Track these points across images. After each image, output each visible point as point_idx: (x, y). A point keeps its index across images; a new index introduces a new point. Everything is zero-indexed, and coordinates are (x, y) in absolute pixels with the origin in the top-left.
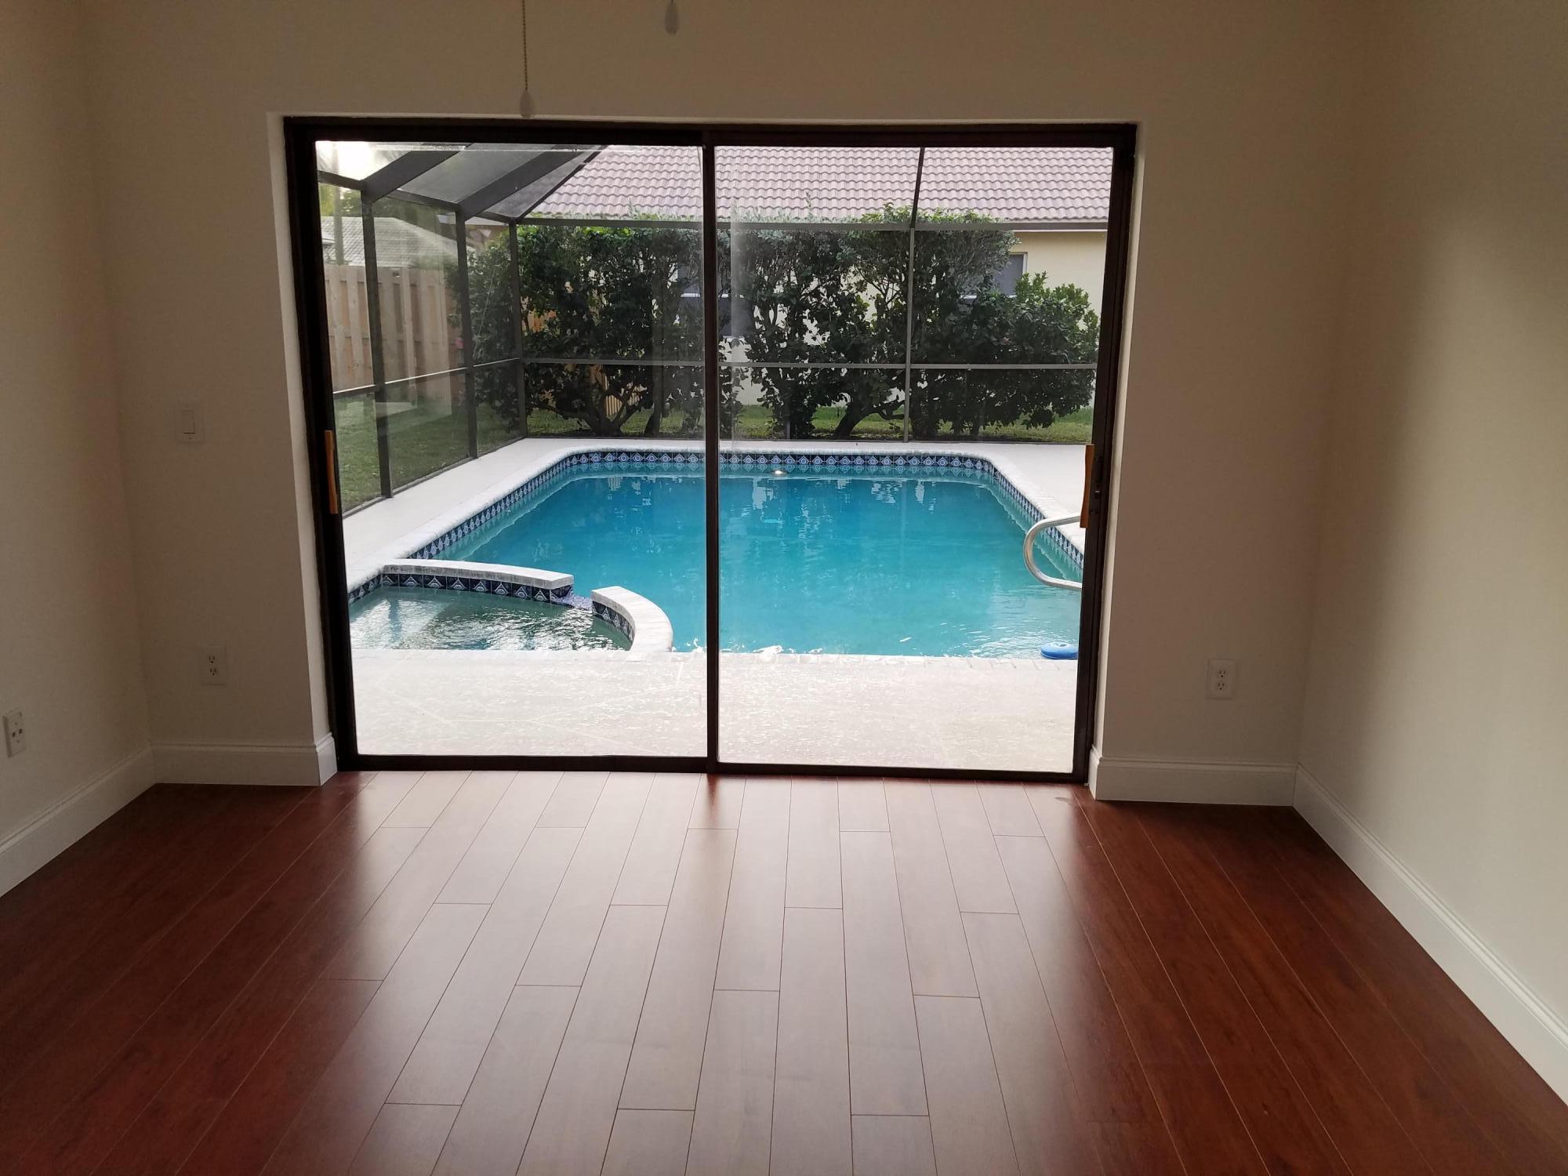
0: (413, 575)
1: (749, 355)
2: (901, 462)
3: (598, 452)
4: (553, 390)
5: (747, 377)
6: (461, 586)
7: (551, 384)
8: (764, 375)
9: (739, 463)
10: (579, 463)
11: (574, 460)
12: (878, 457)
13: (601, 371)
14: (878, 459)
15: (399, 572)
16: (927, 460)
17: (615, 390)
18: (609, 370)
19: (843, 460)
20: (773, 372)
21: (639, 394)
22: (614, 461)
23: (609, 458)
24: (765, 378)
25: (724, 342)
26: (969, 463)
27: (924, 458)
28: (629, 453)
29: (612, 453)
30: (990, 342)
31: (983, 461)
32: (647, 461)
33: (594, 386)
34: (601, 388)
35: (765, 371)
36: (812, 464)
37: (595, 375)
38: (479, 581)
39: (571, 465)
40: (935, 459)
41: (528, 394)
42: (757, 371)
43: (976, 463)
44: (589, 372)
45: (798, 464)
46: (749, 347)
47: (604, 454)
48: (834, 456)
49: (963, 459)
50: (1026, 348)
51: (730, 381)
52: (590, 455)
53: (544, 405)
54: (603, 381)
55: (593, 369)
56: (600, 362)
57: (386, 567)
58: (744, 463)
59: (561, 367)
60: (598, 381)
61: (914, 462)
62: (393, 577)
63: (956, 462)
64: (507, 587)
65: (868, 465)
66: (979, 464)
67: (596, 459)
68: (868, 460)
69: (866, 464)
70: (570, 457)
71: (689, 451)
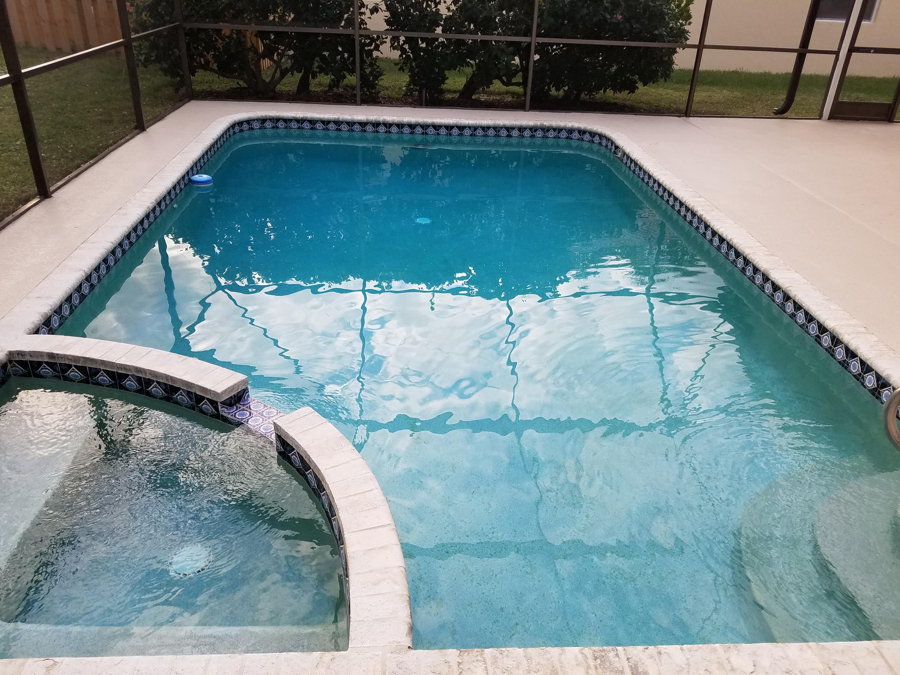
0: (46, 363)
1: (388, 22)
2: (527, 134)
3: (258, 120)
4: (213, 53)
5: (386, 42)
6: (106, 379)
7: (210, 46)
8: (401, 42)
9: (386, 132)
10: (242, 131)
11: (237, 128)
12: (509, 129)
13: (256, 36)
14: (508, 131)
15: (28, 358)
16: (550, 132)
17: (269, 53)
18: (263, 35)
19: (478, 131)
20: (408, 40)
21: (291, 57)
22: (273, 127)
23: (268, 124)
24: (403, 44)
25: (365, 9)
26: (587, 137)
27: (548, 131)
28: (286, 121)
29: (270, 120)
30: (605, 20)
31: (601, 136)
32: (302, 128)
33: (250, 49)
34: (256, 51)
35: (402, 38)
36: (450, 134)
37: (250, 40)
38: (128, 375)
39: (234, 133)
40: (557, 132)
41: (191, 57)
42: (395, 39)
43: (594, 137)
44: (244, 36)
45: (438, 134)
46: (388, 14)
47: (263, 120)
48: (470, 127)
49: (582, 132)
50: (634, 26)
51: (371, 46)
52: (251, 123)
53: (206, 67)
54: (258, 43)
55: (248, 34)
56: (254, 28)
57: (11, 353)
58: (390, 132)
59: (219, 31)
60: (253, 45)
61: (539, 134)
62: (23, 364)
63: (576, 135)
64: (164, 387)
65: (499, 136)
66: (597, 139)
67: (256, 126)
68: (499, 131)
69: (497, 136)
70: (233, 126)
71: (341, 119)
